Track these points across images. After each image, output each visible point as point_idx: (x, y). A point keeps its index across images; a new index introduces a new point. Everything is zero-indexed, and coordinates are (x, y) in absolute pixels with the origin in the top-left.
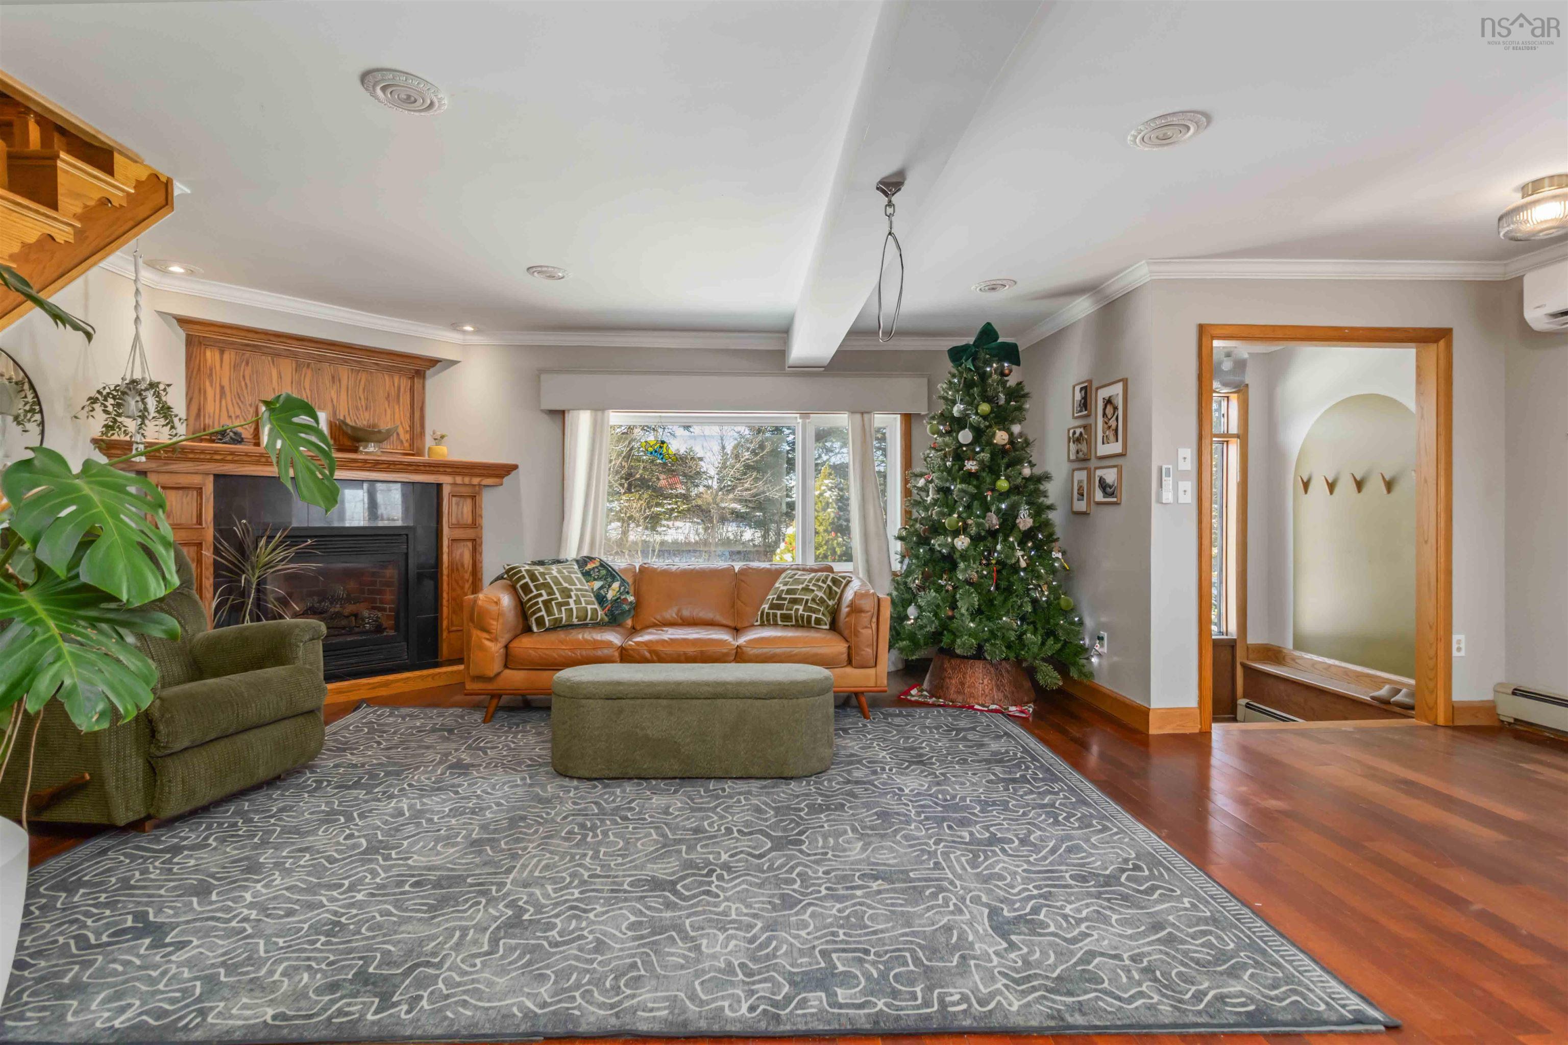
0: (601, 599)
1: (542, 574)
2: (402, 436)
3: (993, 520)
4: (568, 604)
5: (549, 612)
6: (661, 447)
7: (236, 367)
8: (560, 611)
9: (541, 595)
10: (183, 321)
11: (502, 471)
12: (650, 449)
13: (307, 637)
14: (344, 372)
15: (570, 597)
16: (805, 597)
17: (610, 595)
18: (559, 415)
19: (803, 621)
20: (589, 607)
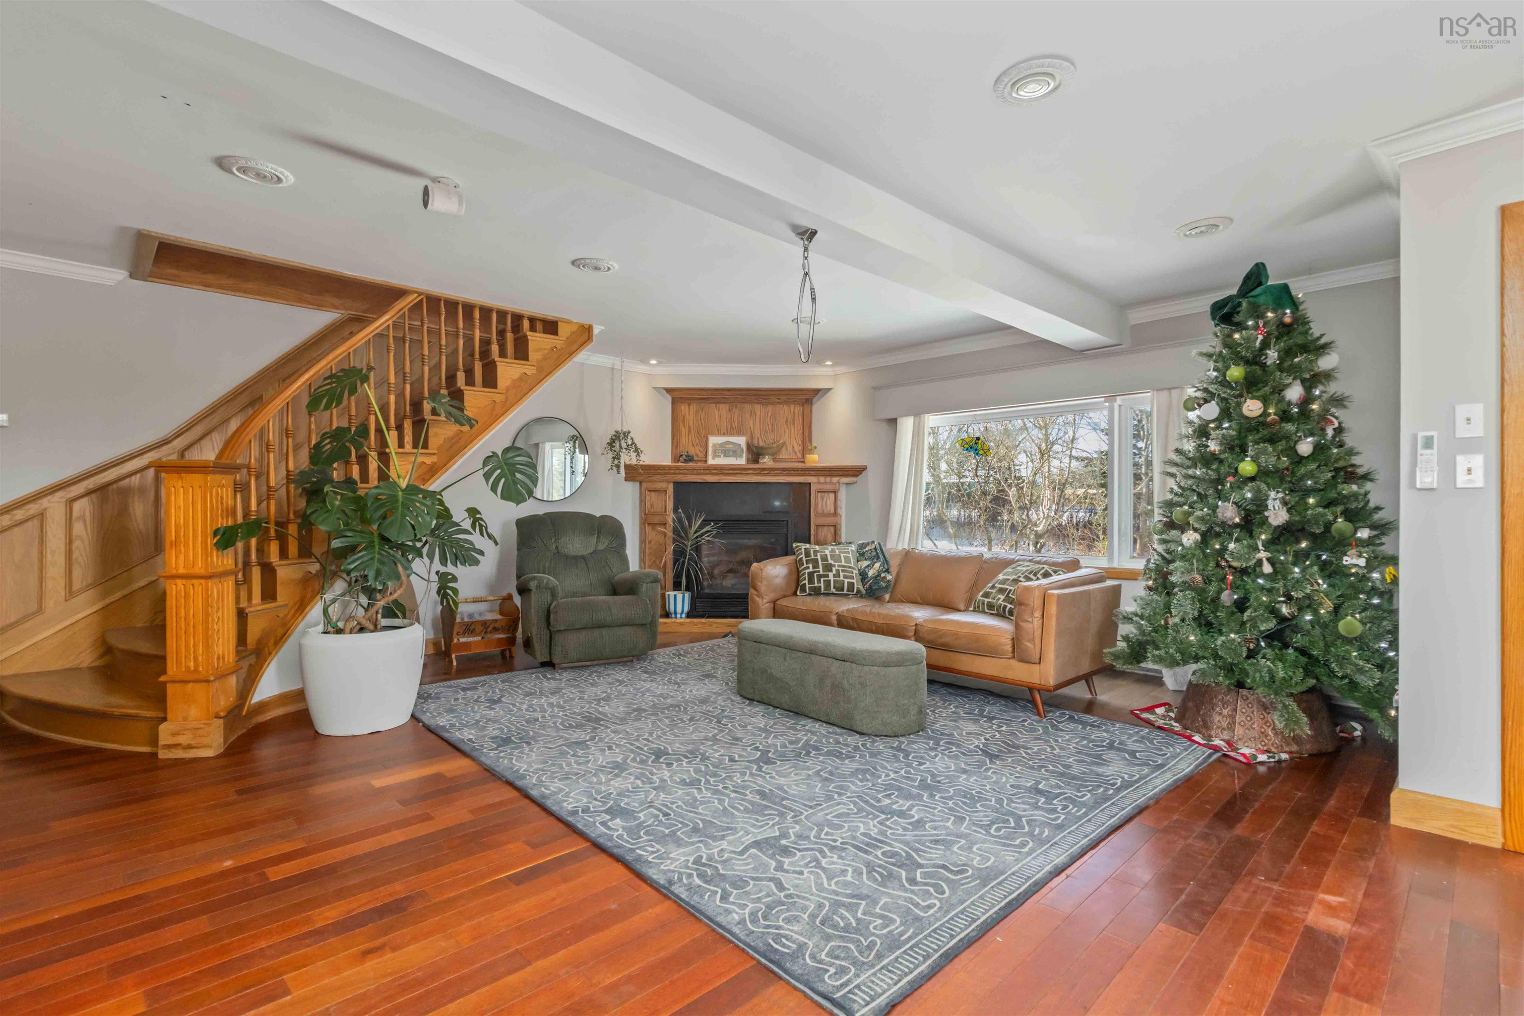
0: (863, 575)
1: (816, 552)
2: (796, 449)
3: (1228, 512)
4: (827, 576)
5: (811, 581)
6: (976, 443)
7: (696, 413)
8: (819, 581)
9: (808, 568)
10: (668, 390)
11: (857, 471)
12: (966, 446)
13: (648, 580)
14: (758, 408)
15: (831, 571)
16: (1010, 588)
17: (871, 573)
18: (893, 422)
19: (1004, 611)
20: (846, 581)
